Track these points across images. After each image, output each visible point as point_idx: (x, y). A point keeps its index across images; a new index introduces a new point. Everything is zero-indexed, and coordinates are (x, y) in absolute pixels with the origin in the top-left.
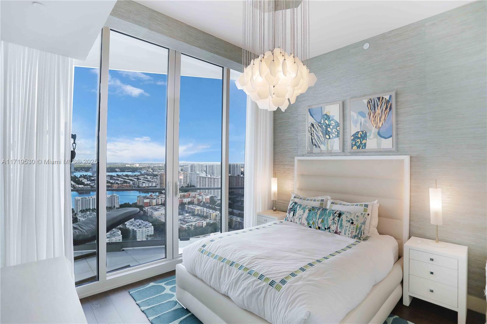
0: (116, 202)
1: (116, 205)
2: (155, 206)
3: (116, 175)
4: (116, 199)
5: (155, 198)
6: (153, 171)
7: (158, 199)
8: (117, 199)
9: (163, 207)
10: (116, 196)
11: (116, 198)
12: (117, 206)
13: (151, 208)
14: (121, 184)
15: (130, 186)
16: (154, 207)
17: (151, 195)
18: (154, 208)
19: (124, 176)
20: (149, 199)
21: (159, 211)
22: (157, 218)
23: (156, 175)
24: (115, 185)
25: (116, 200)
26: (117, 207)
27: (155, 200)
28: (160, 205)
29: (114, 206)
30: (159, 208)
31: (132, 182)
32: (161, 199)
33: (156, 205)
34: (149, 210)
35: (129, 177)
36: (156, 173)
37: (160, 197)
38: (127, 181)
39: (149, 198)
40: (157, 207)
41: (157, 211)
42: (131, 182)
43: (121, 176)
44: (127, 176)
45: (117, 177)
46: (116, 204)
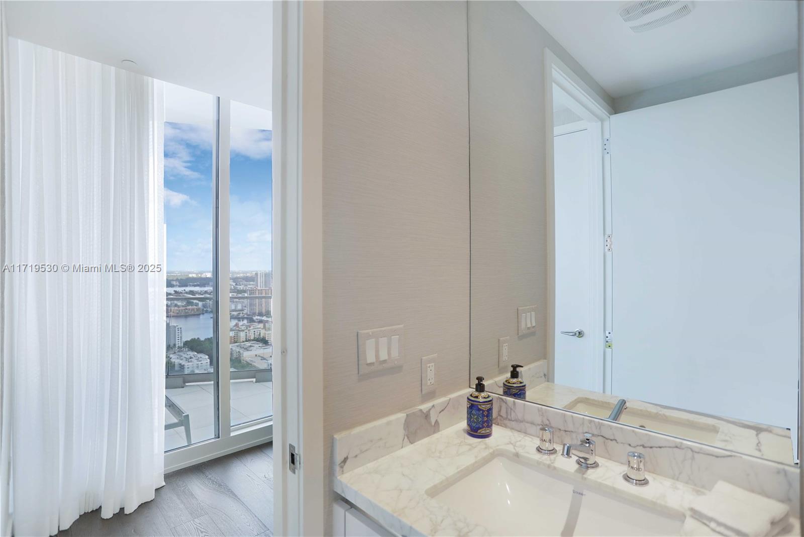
0: (177, 336)
1: (177, 343)
2: (244, 342)
3: (174, 292)
4: (177, 332)
5: (243, 329)
6: (236, 285)
7: (249, 330)
8: (180, 332)
9: (258, 344)
10: (177, 327)
11: (177, 330)
12: (179, 343)
13: (237, 346)
14: (183, 306)
15: (198, 310)
16: (242, 344)
17: (237, 325)
18: (242, 346)
19: (186, 293)
20: (234, 332)
21: (251, 350)
22: (249, 362)
23: (241, 290)
24: (173, 308)
25: (177, 334)
26: (180, 345)
27: (244, 333)
28: (253, 340)
29: (175, 345)
30: (251, 346)
31: (202, 303)
32: (254, 332)
33: (246, 341)
34: (234, 349)
35: (195, 295)
36: (241, 287)
37: (252, 328)
38: (193, 302)
39: (233, 330)
40: (248, 344)
41: (248, 350)
42: (200, 304)
43: (181, 293)
44: (192, 292)
45: (176, 295)
46: (177, 341)
